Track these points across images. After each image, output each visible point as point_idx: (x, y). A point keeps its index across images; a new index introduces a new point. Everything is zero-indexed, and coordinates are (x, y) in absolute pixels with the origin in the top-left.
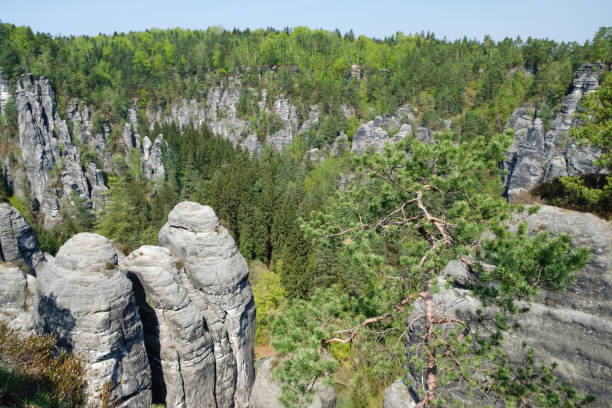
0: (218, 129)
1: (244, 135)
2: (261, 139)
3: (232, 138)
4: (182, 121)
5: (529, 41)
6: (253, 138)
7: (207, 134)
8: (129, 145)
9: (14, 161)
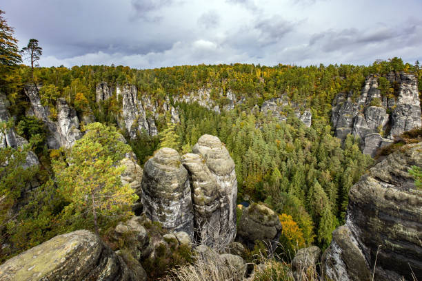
0: (202, 104)
1: (213, 106)
2: (221, 108)
3: (208, 107)
4: (187, 101)
5: (341, 65)
6: (217, 107)
7: (197, 105)
8: (166, 110)
9: (120, 117)
